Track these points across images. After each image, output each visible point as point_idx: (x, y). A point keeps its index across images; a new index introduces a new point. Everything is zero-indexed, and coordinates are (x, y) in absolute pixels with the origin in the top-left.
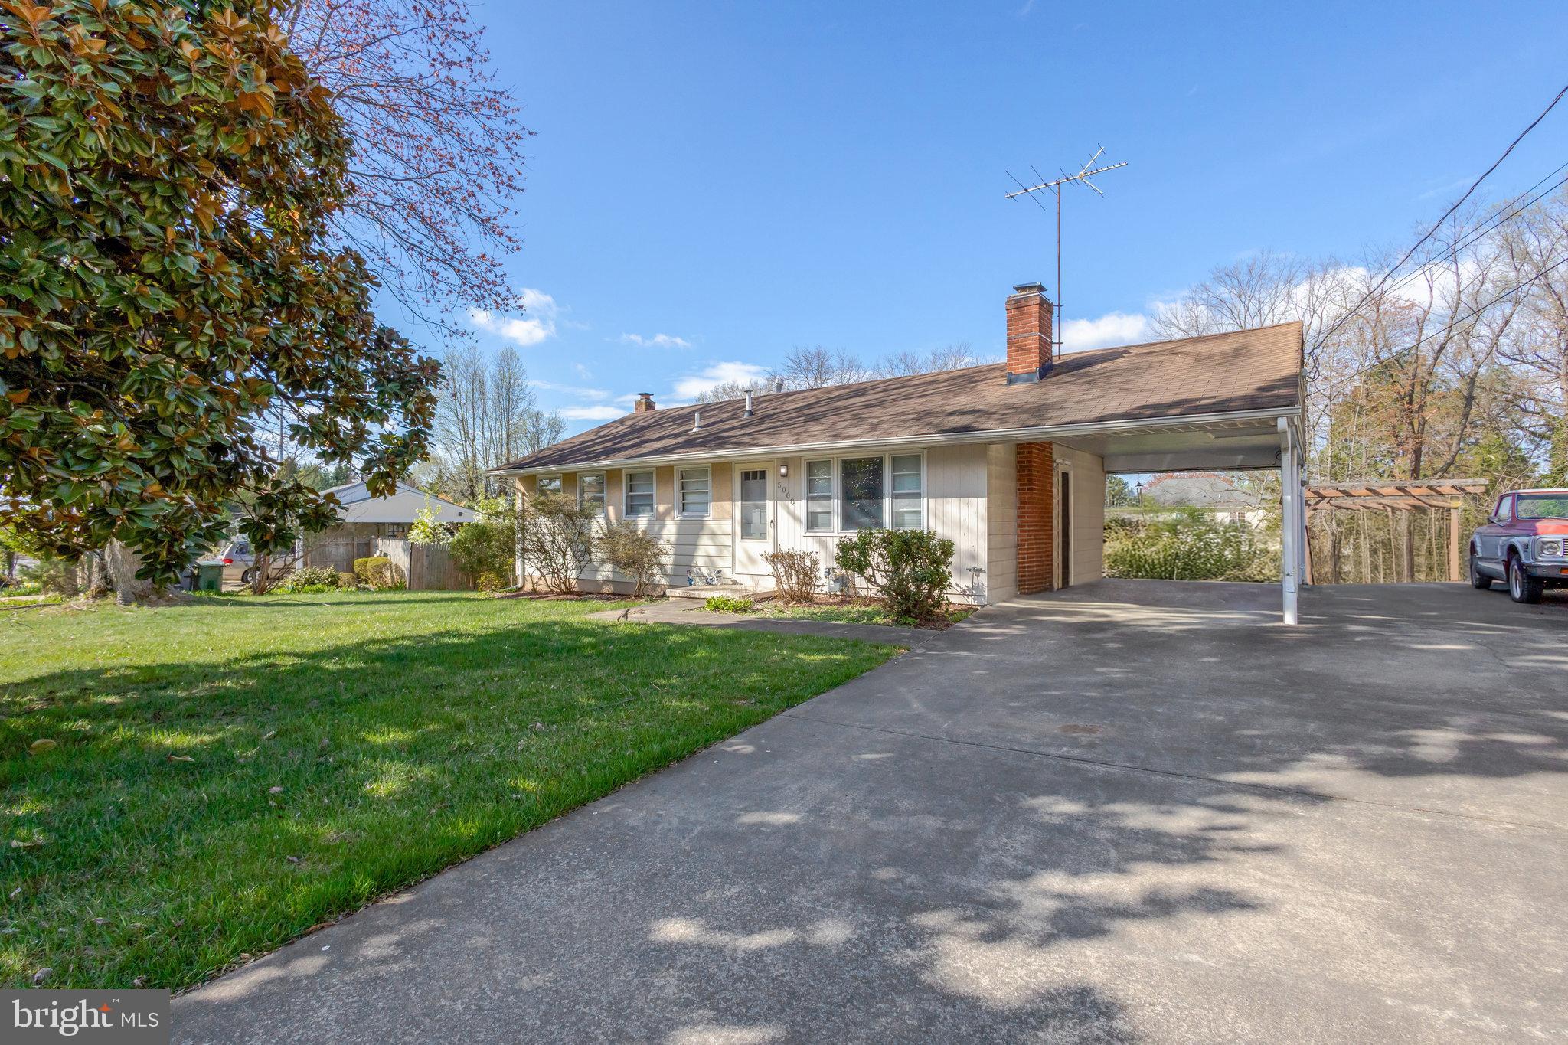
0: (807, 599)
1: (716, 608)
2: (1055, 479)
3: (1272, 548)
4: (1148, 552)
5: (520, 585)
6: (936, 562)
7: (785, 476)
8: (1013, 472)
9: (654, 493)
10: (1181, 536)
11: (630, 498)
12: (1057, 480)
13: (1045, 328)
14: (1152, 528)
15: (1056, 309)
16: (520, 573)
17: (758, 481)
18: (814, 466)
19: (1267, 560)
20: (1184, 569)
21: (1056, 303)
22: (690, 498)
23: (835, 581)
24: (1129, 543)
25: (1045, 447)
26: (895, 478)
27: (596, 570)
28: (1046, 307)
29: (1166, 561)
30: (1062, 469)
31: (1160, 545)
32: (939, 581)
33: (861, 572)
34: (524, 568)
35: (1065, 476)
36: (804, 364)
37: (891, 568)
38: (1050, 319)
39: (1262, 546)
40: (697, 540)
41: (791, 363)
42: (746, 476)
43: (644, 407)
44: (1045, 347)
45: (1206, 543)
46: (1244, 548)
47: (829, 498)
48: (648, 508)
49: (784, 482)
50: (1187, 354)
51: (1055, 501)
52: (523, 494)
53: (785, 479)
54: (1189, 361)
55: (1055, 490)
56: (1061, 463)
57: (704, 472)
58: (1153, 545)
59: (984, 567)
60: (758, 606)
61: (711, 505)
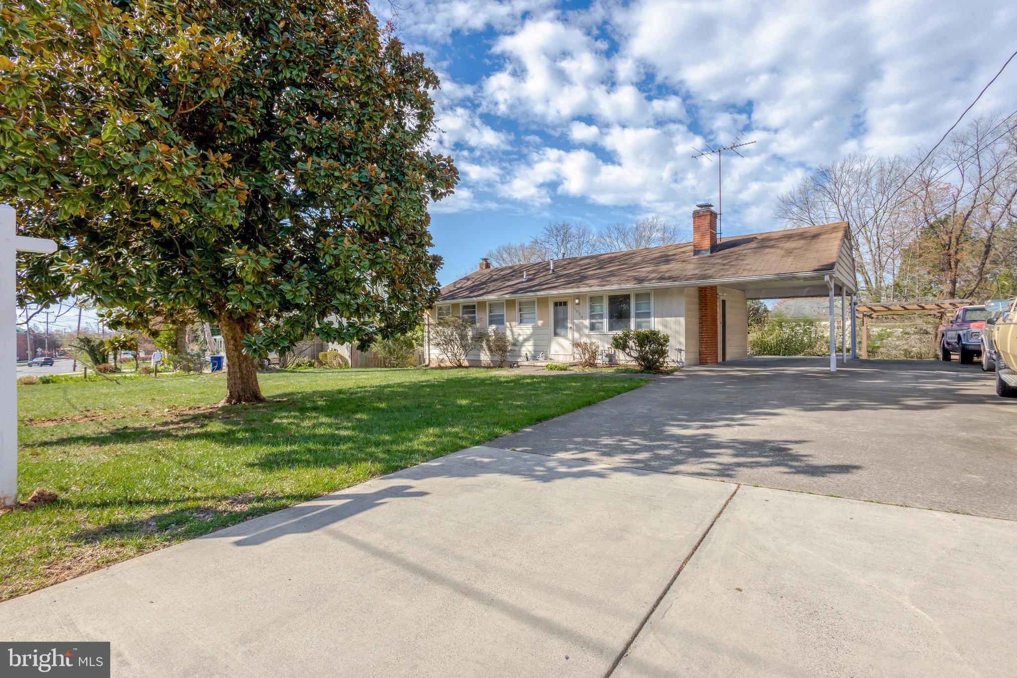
0: (593, 365)
1: (551, 369)
2: (718, 304)
3: (825, 335)
4: (768, 339)
5: (427, 363)
6: (662, 345)
7: (578, 304)
8: (697, 301)
9: (505, 313)
10: (784, 329)
11: (491, 316)
12: (719, 304)
13: (713, 225)
14: (771, 324)
15: (719, 216)
16: (427, 357)
17: (563, 307)
18: (594, 299)
19: (823, 342)
20: (786, 349)
21: (718, 212)
22: (525, 316)
23: (606, 356)
24: (760, 333)
25: (713, 288)
26: (636, 304)
28: (714, 215)
29: (777, 344)
30: (722, 298)
31: (774, 335)
32: (663, 353)
33: (624, 349)
34: (429, 354)
35: (724, 302)
36: (555, 232)
37: (639, 349)
38: (716, 222)
39: (821, 334)
41: (546, 232)
42: (556, 304)
43: (484, 267)
44: (713, 237)
45: (796, 333)
46: (813, 335)
47: (602, 315)
48: (501, 321)
49: (577, 307)
50: (782, 248)
51: (718, 315)
53: (578, 306)
54: (782, 252)
55: (718, 310)
56: (722, 296)
57: (533, 303)
58: (771, 335)
59: (683, 348)
60: (571, 368)
61: (537, 319)
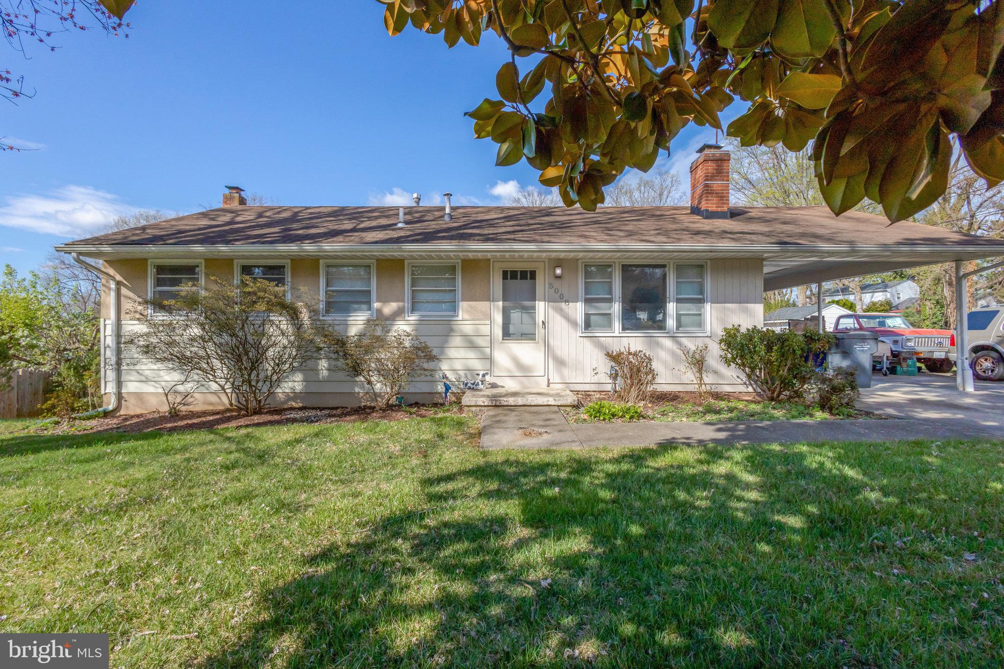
5: (111, 406)
7: (558, 277)
9: (373, 289)
11: (329, 294)
16: (110, 390)
17: (525, 281)
18: (592, 268)
22: (426, 297)
26: (679, 283)
27: (273, 382)
34: (119, 384)
40: (446, 341)
42: (509, 275)
47: (610, 300)
48: (364, 306)
49: (558, 283)
52: (118, 283)
53: (559, 280)
57: (452, 269)
61: (463, 305)
